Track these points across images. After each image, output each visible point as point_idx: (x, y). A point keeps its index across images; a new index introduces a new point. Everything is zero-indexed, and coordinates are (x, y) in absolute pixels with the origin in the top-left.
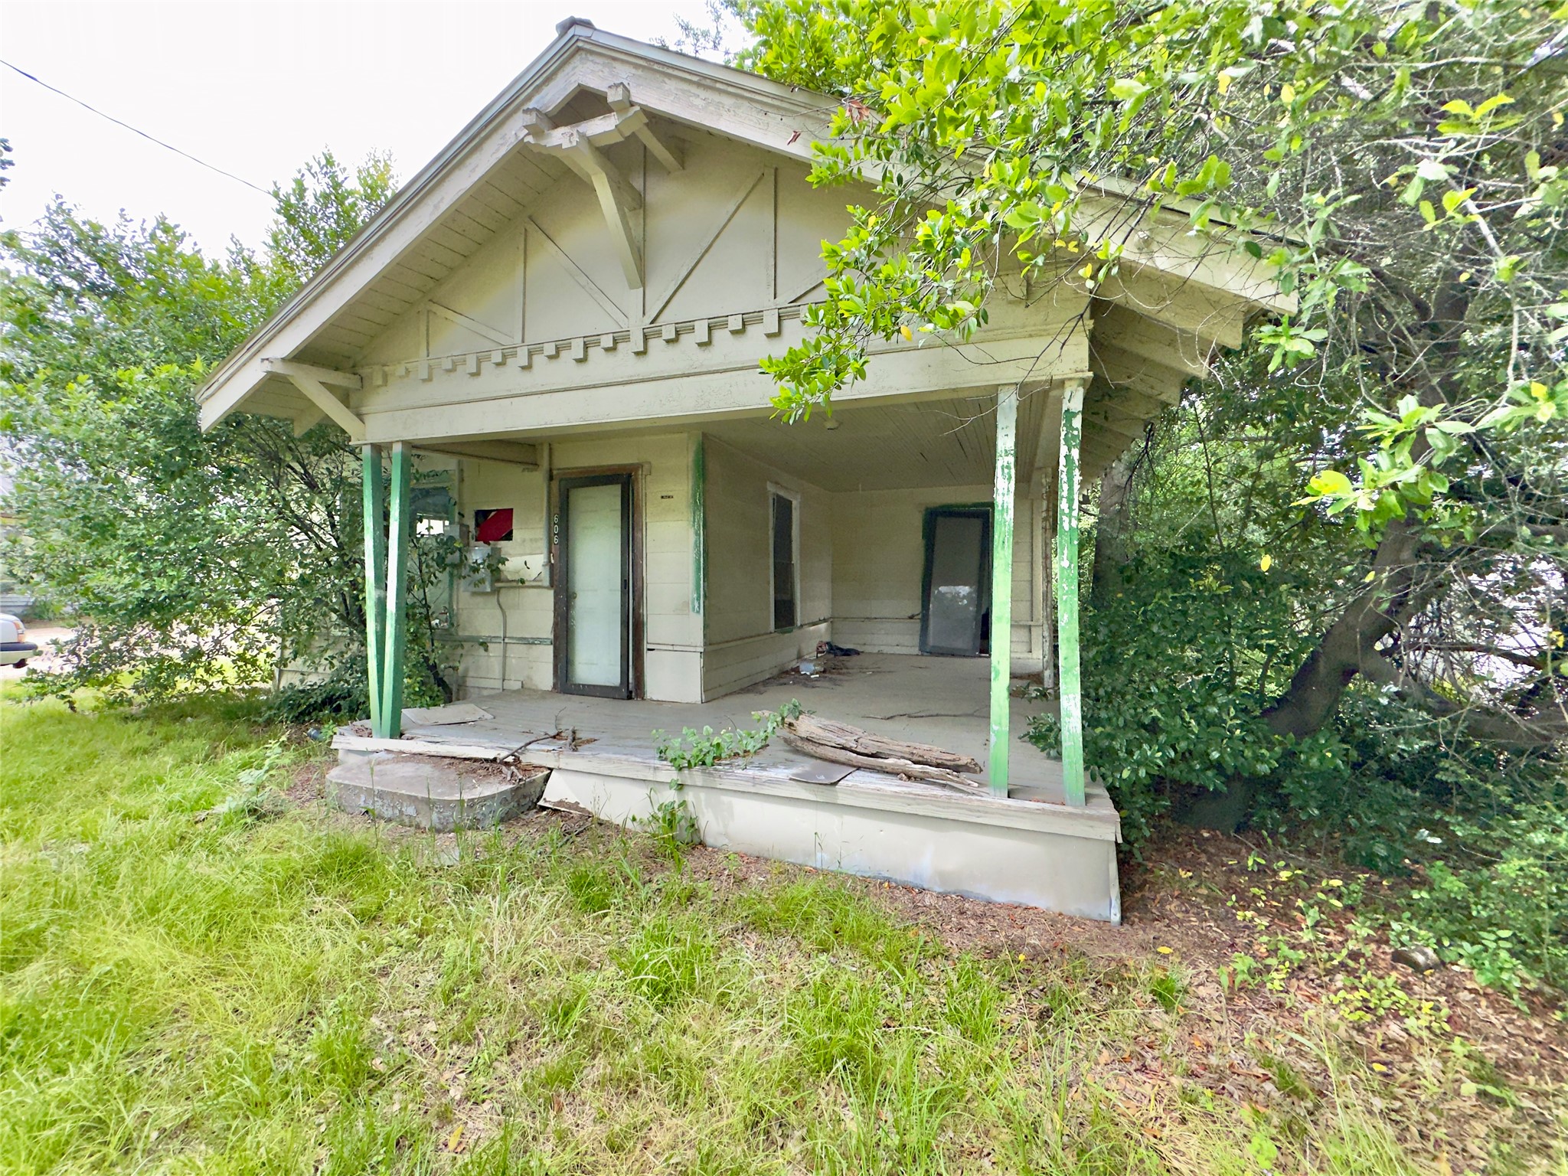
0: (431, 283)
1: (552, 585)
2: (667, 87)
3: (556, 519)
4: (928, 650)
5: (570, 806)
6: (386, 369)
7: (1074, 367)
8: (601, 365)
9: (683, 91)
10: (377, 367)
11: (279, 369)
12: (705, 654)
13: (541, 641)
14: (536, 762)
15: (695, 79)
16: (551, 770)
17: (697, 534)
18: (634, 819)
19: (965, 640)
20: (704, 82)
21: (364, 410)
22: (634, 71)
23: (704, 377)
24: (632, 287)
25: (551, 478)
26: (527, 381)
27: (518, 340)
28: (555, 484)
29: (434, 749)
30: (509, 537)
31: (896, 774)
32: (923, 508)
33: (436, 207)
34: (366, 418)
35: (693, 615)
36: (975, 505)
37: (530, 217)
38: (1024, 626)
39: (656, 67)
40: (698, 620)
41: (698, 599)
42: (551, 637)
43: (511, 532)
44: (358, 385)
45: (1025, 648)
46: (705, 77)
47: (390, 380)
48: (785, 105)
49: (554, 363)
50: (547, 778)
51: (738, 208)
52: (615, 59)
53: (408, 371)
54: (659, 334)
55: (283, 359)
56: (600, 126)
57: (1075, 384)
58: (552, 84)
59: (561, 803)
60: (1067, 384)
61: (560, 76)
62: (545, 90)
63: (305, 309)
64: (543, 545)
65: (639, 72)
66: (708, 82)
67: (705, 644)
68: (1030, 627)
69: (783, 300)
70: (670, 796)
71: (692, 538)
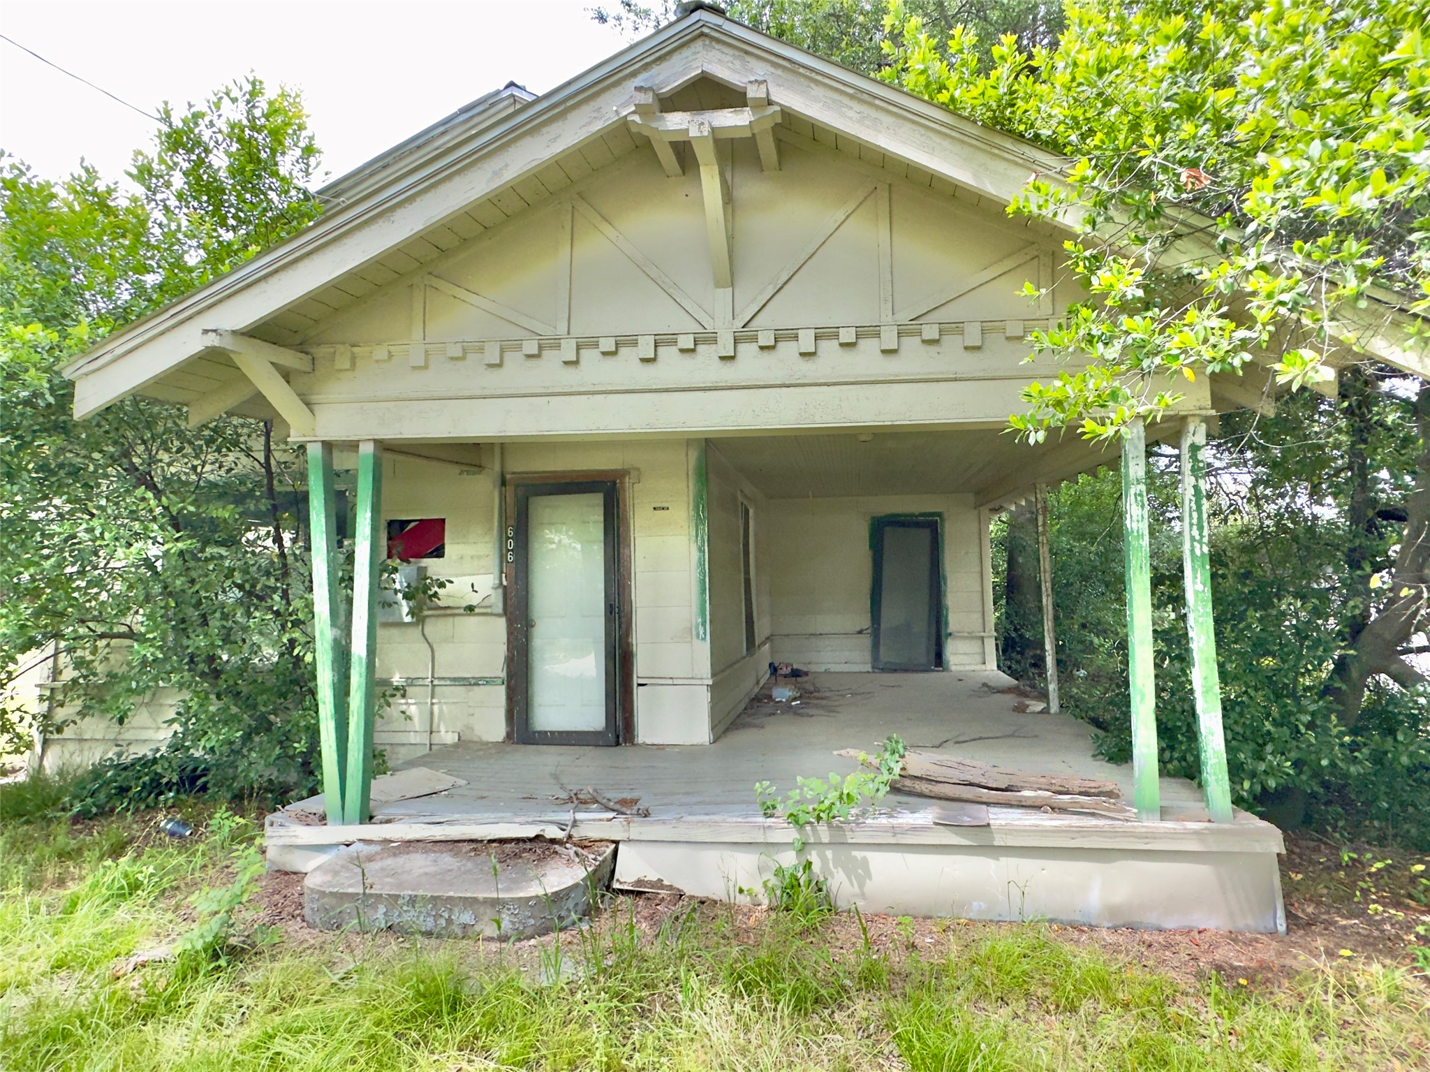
0: (435, 253)
1: (505, 612)
2: (813, 93)
3: (510, 533)
4: (880, 667)
5: (653, 884)
6: (356, 350)
7: (1198, 404)
8: (672, 367)
9: (834, 101)
10: (341, 348)
11: (227, 343)
12: (712, 688)
13: (488, 681)
14: (594, 834)
15: (851, 91)
16: (617, 843)
17: (701, 550)
18: (741, 891)
19: (922, 653)
20: (859, 95)
21: (314, 398)
22: (772, 70)
23: (807, 389)
24: (718, 285)
25: (504, 483)
26: (570, 378)
27: (562, 329)
28: (510, 491)
29: (438, 832)
30: (439, 552)
31: (1038, 808)
32: (873, 518)
33: (496, 174)
34: (316, 408)
35: (697, 643)
36: (922, 515)
37: (579, 194)
38: (977, 638)
39: (801, 70)
40: (703, 650)
41: (704, 624)
42: (504, 675)
43: (443, 546)
44: (308, 368)
45: (979, 659)
46: (862, 91)
47: (359, 363)
48: (954, 134)
49: (610, 361)
50: (615, 854)
51: (848, 217)
52: (747, 52)
53: (390, 355)
54: (754, 339)
55: (234, 332)
56: (731, 119)
57: (1197, 420)
58: (665, 65)
59: (639, 882)
60: (1190, 419)
61: (676, 58)
62: (655, 69)
63: (276, 271)
64: (492, 561)
65: (779, 72)
66: (865, 97)
67: (713, 675)
68: (982, 639)
69: (904, 317)
70: (788, 859)
71: (695, 555)
